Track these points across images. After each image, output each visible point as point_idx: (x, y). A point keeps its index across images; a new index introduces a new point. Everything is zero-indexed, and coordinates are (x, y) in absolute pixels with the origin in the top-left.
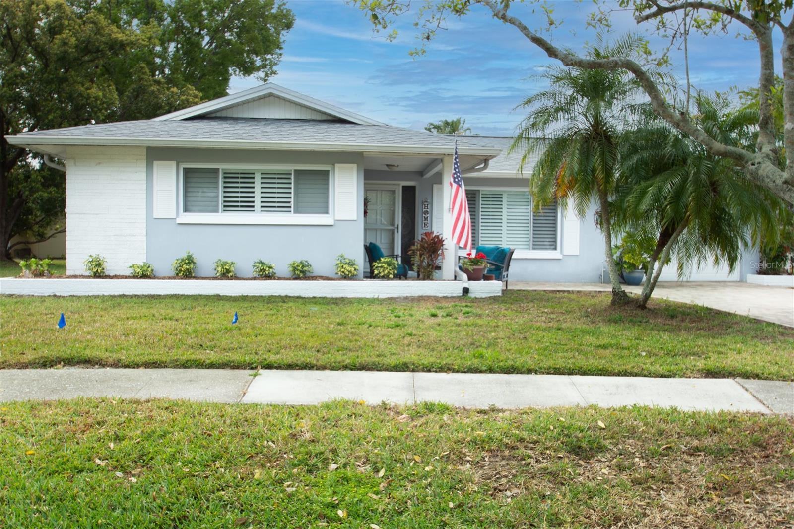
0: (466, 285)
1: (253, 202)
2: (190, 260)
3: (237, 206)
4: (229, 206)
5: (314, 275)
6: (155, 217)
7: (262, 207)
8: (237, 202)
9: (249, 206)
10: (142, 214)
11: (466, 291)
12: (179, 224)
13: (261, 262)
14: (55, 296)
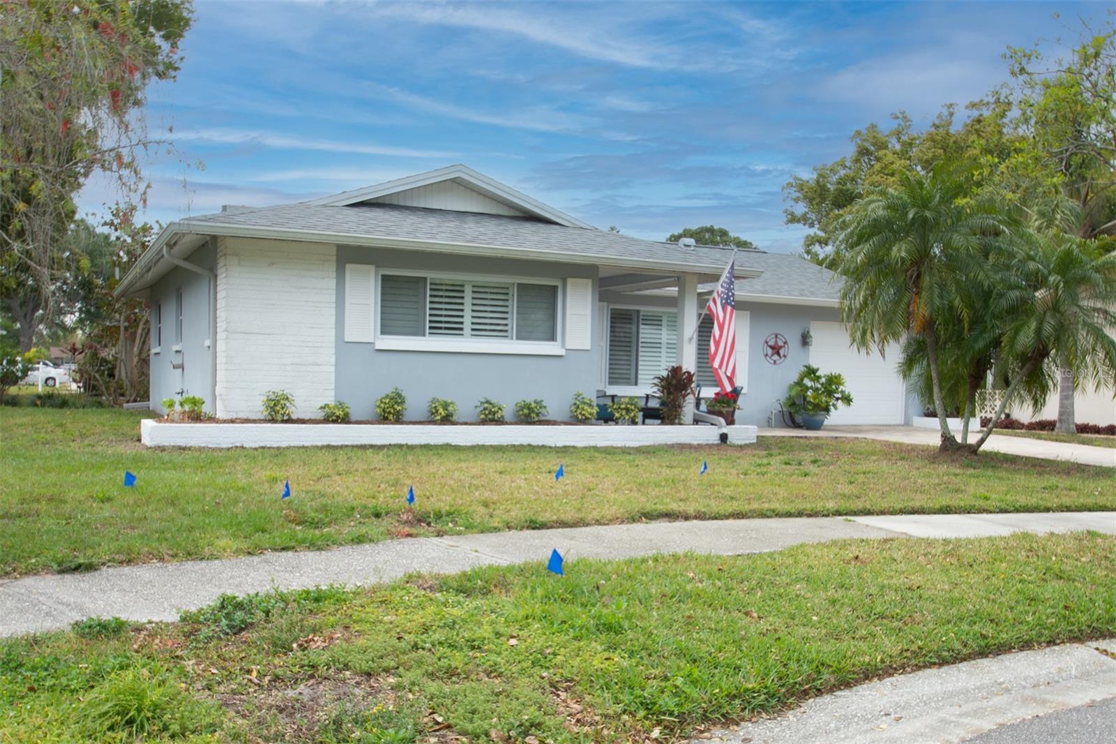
0: (724, 430)
1: (462, 323)
2: (397, 398)
3: (440, 328)
4: (436, 329)
5: (548, 418)
6: (346, 340)
7: (473, 330)
8: (441, 322)
9: (455, 329)
10: (331, 334)
11: (724, 437)
12: (377, 350)
13: (488, 402)
14: (242, 447)
